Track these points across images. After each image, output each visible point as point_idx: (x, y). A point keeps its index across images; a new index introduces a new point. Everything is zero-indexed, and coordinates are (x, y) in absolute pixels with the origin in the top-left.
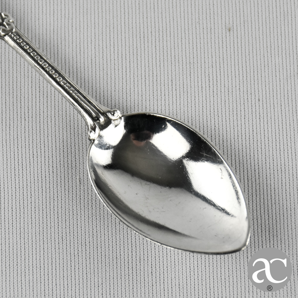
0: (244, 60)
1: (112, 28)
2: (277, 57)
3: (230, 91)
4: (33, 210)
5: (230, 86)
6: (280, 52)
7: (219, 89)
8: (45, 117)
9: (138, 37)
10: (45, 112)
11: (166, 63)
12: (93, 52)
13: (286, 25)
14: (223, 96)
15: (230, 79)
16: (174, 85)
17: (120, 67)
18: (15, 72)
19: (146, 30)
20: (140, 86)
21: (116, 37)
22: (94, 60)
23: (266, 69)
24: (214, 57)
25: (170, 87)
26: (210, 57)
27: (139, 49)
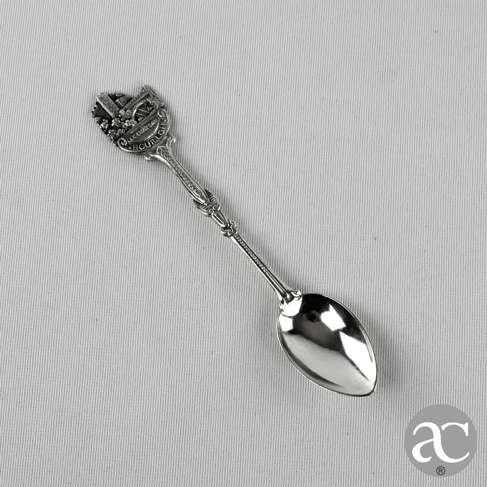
0: (383, 260)
1: (300, 233)
2: (405, 259)
3: (373, 281)
4: (240, 351)
5: (373, 277)
6: (407, 256)
7: (365, 279)
8: (253, 289)
9: (316, 240)
10: (253, 286)
11: (332, 259)
12: (287, 248)
13: (412, 238)
14: (368, 284)
15: (373, 273)
16: (336, 274)
17: (303, 259)
18: (235, 259)
19: (321, 236)
20: (315, 273)
21: (302, 239)
22: (286, 253)
23: (397, 267)
24: (364, 257)
25: (334, 275)
26: (361, 257)
27: (316, 248)
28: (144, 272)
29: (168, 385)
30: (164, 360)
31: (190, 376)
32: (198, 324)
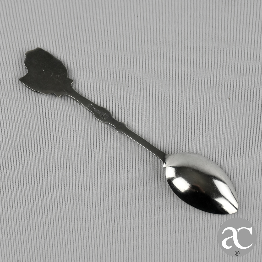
0: (235, 111)
1: (181, 97)
2: (249, 110)
3: (229, 124)
4: (147, 170)
5: (229, 122)
6: (250, 108)
7: (225, 123)
8: (153, 132)
9: (192, 101)
10: (153, 130)
11: (203, 112)
12: (173, 106)
13: (253, 97)
14: (226, 126)
15: (229, 119)
16: (206, 121)
17: (184, 113)
18: (141, 114)
19: (195, 98)
21: (182, 101)
23: (244, 115)
24: (223, 110)
25: (205, 122)
26: (221, 110)
27: (192, 106)
28: (82, 124)
29: (101, 192)
30: (98, 177)
31: (116, 186)
32: (119, 154)
